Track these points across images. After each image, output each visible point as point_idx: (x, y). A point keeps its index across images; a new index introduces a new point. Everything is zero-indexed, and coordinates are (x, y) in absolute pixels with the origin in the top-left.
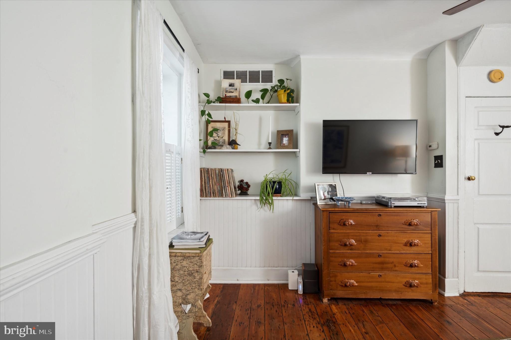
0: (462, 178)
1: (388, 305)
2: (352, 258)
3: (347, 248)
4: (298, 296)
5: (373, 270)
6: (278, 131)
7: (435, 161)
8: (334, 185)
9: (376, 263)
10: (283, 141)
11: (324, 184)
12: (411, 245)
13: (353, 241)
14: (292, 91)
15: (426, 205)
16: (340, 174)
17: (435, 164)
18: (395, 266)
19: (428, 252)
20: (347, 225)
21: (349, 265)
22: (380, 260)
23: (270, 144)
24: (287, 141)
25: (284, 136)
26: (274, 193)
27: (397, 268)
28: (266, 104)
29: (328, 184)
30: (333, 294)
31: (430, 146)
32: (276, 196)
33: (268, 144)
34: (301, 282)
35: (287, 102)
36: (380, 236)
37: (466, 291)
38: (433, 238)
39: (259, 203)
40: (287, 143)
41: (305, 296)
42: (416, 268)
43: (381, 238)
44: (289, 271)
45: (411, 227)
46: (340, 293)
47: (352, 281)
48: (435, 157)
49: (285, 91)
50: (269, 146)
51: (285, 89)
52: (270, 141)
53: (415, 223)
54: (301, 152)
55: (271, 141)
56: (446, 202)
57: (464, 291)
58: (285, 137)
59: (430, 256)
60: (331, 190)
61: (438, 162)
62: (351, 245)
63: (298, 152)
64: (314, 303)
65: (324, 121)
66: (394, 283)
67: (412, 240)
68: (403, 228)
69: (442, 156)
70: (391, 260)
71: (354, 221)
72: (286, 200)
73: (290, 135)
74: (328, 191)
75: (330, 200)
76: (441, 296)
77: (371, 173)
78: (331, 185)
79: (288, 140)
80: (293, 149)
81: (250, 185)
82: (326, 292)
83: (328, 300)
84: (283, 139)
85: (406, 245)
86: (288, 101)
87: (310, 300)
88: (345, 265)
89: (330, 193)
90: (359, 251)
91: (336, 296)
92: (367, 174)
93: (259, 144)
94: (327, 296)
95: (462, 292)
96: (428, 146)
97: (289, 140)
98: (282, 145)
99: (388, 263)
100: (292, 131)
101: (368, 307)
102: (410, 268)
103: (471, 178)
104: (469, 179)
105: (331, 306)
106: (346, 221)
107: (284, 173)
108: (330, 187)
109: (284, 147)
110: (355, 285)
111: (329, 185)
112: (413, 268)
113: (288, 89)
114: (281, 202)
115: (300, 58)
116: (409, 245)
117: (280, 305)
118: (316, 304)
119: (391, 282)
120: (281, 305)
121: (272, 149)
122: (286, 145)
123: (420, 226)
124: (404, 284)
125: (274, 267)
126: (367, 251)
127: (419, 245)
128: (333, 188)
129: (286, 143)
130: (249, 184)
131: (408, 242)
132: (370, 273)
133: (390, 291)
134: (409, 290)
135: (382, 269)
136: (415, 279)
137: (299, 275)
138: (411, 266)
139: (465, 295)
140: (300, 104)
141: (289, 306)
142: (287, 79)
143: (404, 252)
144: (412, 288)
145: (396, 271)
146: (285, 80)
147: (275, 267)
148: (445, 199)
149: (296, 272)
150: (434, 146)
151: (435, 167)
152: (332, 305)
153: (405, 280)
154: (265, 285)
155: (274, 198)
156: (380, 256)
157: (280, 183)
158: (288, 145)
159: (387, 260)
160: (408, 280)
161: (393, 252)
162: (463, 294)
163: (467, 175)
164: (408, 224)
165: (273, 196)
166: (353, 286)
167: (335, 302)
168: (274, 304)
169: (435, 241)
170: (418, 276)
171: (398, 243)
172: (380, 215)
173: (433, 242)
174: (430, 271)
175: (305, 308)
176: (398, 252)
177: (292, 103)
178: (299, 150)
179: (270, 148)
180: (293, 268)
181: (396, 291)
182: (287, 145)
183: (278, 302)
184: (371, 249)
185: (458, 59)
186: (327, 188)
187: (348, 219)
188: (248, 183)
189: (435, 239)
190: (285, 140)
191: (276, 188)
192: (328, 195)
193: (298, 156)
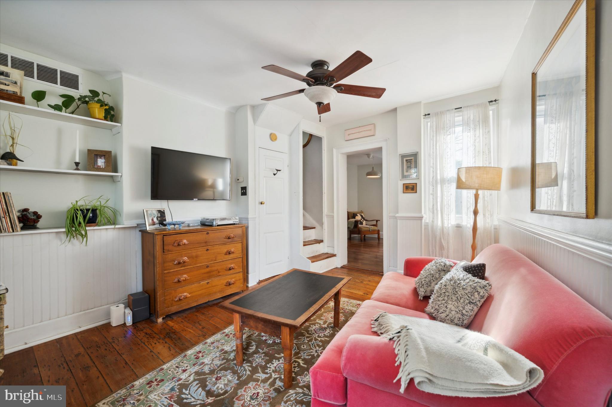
0: (257, 203)
1: (214, 305)
2: (185, 274)
3: (181, 265)
4: (127, 328)
5: (203, 280)
6: (89, 150)
7: (242, 191)
8: (163, 211)
9: (205, 273)
10: (97, 163)
11: (153, 210)
12: (229, 253)
13: (185, 258)
14: (112, 108)
15: (238, 222)
16: (168, 200)
17: (242, 193)
18: (219, 272)
19: (240, 257)
20: (181, 245)
21: (183, 280)
22: (208, 270)
23: (77, 164)
24: (103, 163)
25: (99, 157)
26: (87, 223)
27: (220, 274)
28: (69, 113)
29: (157, 209)
30: (167, 311)
31: (238, 180)
32: (90, 226)
33: (75, 164)
34: (130, 313)
35: (104, 119)
36: (207, 250)
37: (260, 280)
38: (243, 245)
39: (63, 236)
40: (104, 165)
41: (136, 325)
42: (233, 270)
43: (209, 252)
44: (112, 308)
45: (230, 240)
46: (174, 309)
47: (185, 294)
48: (241, 188)
49: (101, 106)
50: (76, 167)
51: (102, 104)
52: (77, 161)
53: (233, 237)
54: (124, 177)
55: (79, 161)
56: (249, 220)
57: (259, 280)
58: (101, 158)
59: (241, 259)
60: (160, 216)
61: (244, 191)
62: (184, 262)
63: (120, 177)
64: (149, 327)
65: (153, 148)
66: (218, 286)
67: (230, 250)
68: (224, 241)
69: (246, 187)
70: (215, 268)
71: (188, 241)
72: (105, 230)
73: (108, 156)
74: (157, 217)
75: (160, 225)
76: (247, 287)
77: (197, 199)
78: (159, 211)
79: (105, 162)
80: (112, 172)
81: (41, 215)
82: (160, 313)
83: (163, 318)
84: (97, 161)
85: (226, 254)
86: (106, 118)
87: (142, 326)
88: (179, 281)
89: (159, 219)
90: (191, 266)
91: (171, 312)
92: (193, 200)
93: (58, 162)
94: (161, 315)
95: (258, 281)
96: (237, 180)
97: (107, 162)
98: (96, 167)
99: (214, 271)
100: (110, 152)
101: (199, 312)
102: (229, 271)
103: (262, 203)
104: (261, 203)
105: (166, 323)
106: (180, 242)
107: (99, 200)
108: (158, 212)
109: (99, 169)
110: (188, 297)
111: (158, 211)
112: (231, 271)
113: (106, 105)
114: (97, 233)
115: (122, 75)
116: (228, 253)
117: (108, 343)
118: (151, 327)
119: (216, 286)
120: (110, 342)
121: (81, 170)
122: (101, 167)
123: (235, 239)
124: (225, 284)
125: (88, 309)
126: (198, 265)
127: (235, 252)
128: (162, 213)
129: (102, 166)
130: (39, 215)
131: (227, 251)
132: (200, 283)
133: (215, 293)
134: (228, 287)
135: (209, 277)
136: (232, 278)
137: (125, 308)
138: (230, 269)
139: (260, 282)
140: (121, 124)
141: (120, 339)
142: (104, 93)
143: (225, 260)
144: (231, 286)
145: (220, 276)
146: (101, 94)
147: (90, 309)
148: (248, 218)
149: (122, 306)
150: (241, 180)
151: (241, 195)
152: (168, 321)
153: (226, 281)
154: (76, 335)
155: (87, 228)
156: (208, 267)
157: (94, 211)
158: (105, 168)
159: (213, 268)
160: (227, 280)
161: (217, 261)
162: (259, 282)
163: (260, 201)
164: (228, 238)
165: (86, 226)
166: (186, 298)
167: (169, 319)
168: (98, 345)
169: (244, 248)
170: (234, 276)
171: (221, 253)
172: (208, 233)
173: (243, 249)
174: (241, 270)
175: (141, 334)
176: (221, 261)
177: (111, 122)
178: (121, 174)
179: (77, 169)
180: (116, 303)
181: (220, 292)
182: (103, 167)
183: (104, 342)
184: (201, 263)
185: (255, 120)
186: (156, 214)
187: (182, 240)
188: (37, 212)
189: (244, 246)
190: (101, 162)
191: (90, 217)
192: (157, 220)
193: (119, 181)
